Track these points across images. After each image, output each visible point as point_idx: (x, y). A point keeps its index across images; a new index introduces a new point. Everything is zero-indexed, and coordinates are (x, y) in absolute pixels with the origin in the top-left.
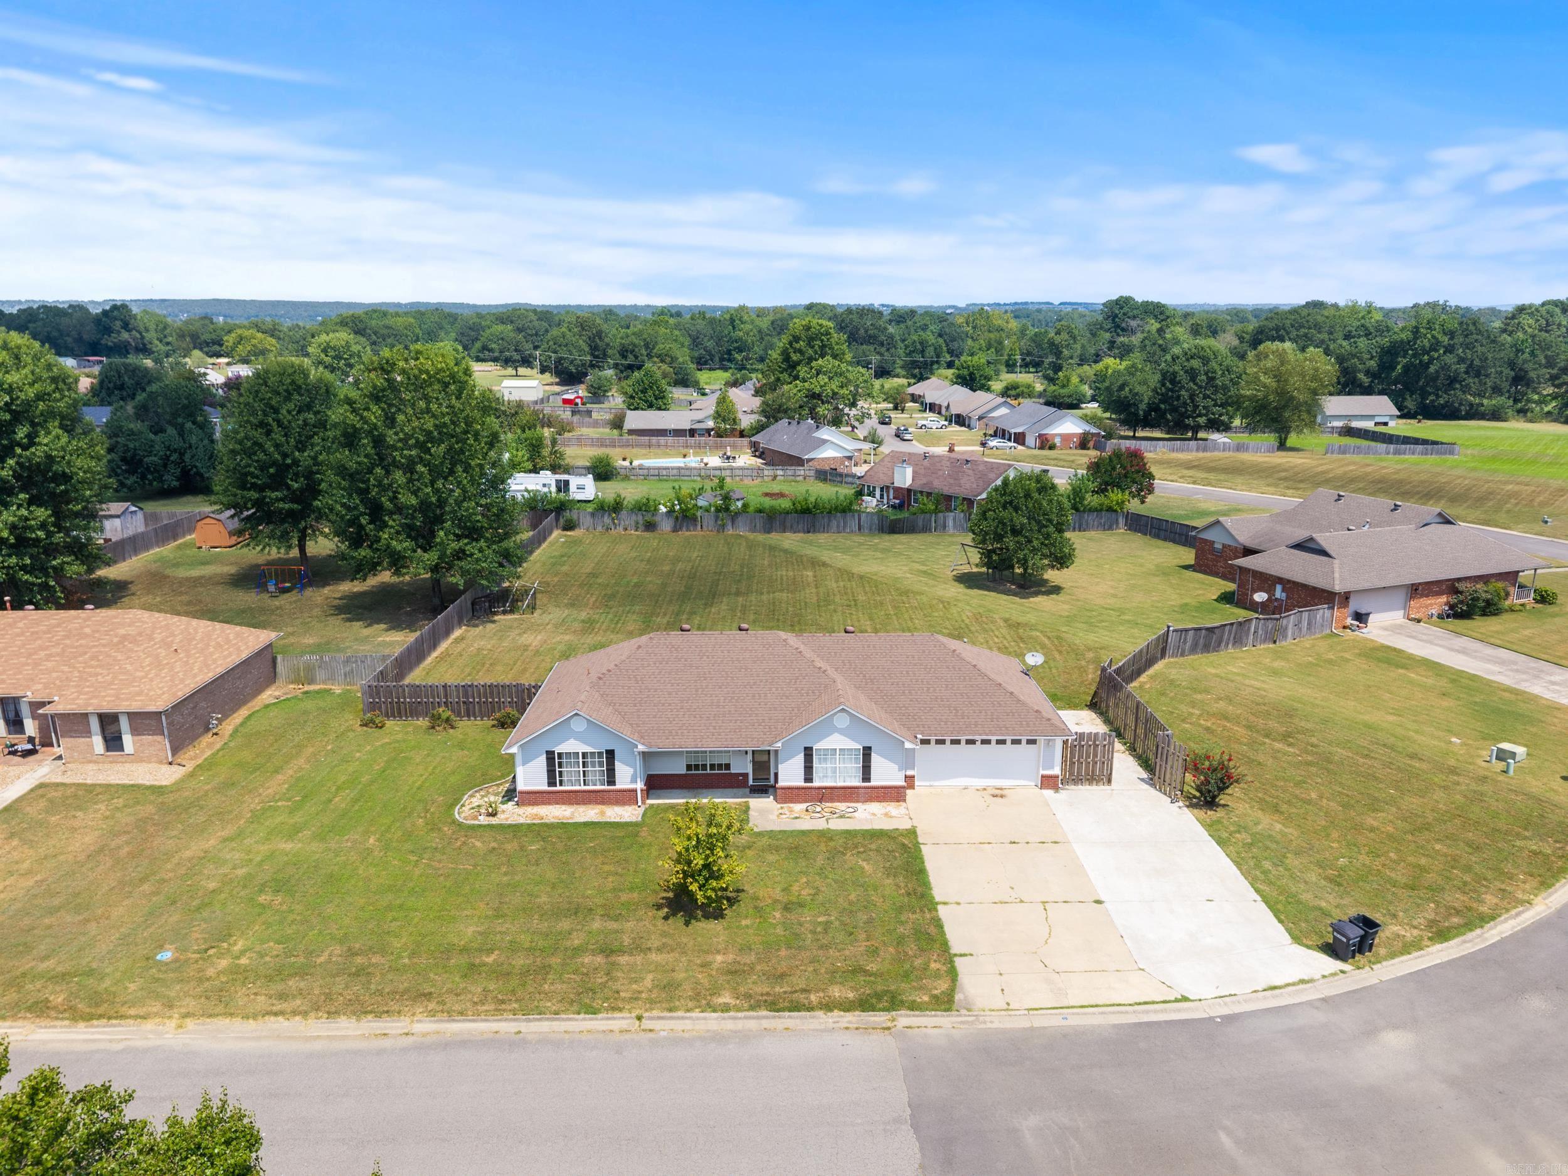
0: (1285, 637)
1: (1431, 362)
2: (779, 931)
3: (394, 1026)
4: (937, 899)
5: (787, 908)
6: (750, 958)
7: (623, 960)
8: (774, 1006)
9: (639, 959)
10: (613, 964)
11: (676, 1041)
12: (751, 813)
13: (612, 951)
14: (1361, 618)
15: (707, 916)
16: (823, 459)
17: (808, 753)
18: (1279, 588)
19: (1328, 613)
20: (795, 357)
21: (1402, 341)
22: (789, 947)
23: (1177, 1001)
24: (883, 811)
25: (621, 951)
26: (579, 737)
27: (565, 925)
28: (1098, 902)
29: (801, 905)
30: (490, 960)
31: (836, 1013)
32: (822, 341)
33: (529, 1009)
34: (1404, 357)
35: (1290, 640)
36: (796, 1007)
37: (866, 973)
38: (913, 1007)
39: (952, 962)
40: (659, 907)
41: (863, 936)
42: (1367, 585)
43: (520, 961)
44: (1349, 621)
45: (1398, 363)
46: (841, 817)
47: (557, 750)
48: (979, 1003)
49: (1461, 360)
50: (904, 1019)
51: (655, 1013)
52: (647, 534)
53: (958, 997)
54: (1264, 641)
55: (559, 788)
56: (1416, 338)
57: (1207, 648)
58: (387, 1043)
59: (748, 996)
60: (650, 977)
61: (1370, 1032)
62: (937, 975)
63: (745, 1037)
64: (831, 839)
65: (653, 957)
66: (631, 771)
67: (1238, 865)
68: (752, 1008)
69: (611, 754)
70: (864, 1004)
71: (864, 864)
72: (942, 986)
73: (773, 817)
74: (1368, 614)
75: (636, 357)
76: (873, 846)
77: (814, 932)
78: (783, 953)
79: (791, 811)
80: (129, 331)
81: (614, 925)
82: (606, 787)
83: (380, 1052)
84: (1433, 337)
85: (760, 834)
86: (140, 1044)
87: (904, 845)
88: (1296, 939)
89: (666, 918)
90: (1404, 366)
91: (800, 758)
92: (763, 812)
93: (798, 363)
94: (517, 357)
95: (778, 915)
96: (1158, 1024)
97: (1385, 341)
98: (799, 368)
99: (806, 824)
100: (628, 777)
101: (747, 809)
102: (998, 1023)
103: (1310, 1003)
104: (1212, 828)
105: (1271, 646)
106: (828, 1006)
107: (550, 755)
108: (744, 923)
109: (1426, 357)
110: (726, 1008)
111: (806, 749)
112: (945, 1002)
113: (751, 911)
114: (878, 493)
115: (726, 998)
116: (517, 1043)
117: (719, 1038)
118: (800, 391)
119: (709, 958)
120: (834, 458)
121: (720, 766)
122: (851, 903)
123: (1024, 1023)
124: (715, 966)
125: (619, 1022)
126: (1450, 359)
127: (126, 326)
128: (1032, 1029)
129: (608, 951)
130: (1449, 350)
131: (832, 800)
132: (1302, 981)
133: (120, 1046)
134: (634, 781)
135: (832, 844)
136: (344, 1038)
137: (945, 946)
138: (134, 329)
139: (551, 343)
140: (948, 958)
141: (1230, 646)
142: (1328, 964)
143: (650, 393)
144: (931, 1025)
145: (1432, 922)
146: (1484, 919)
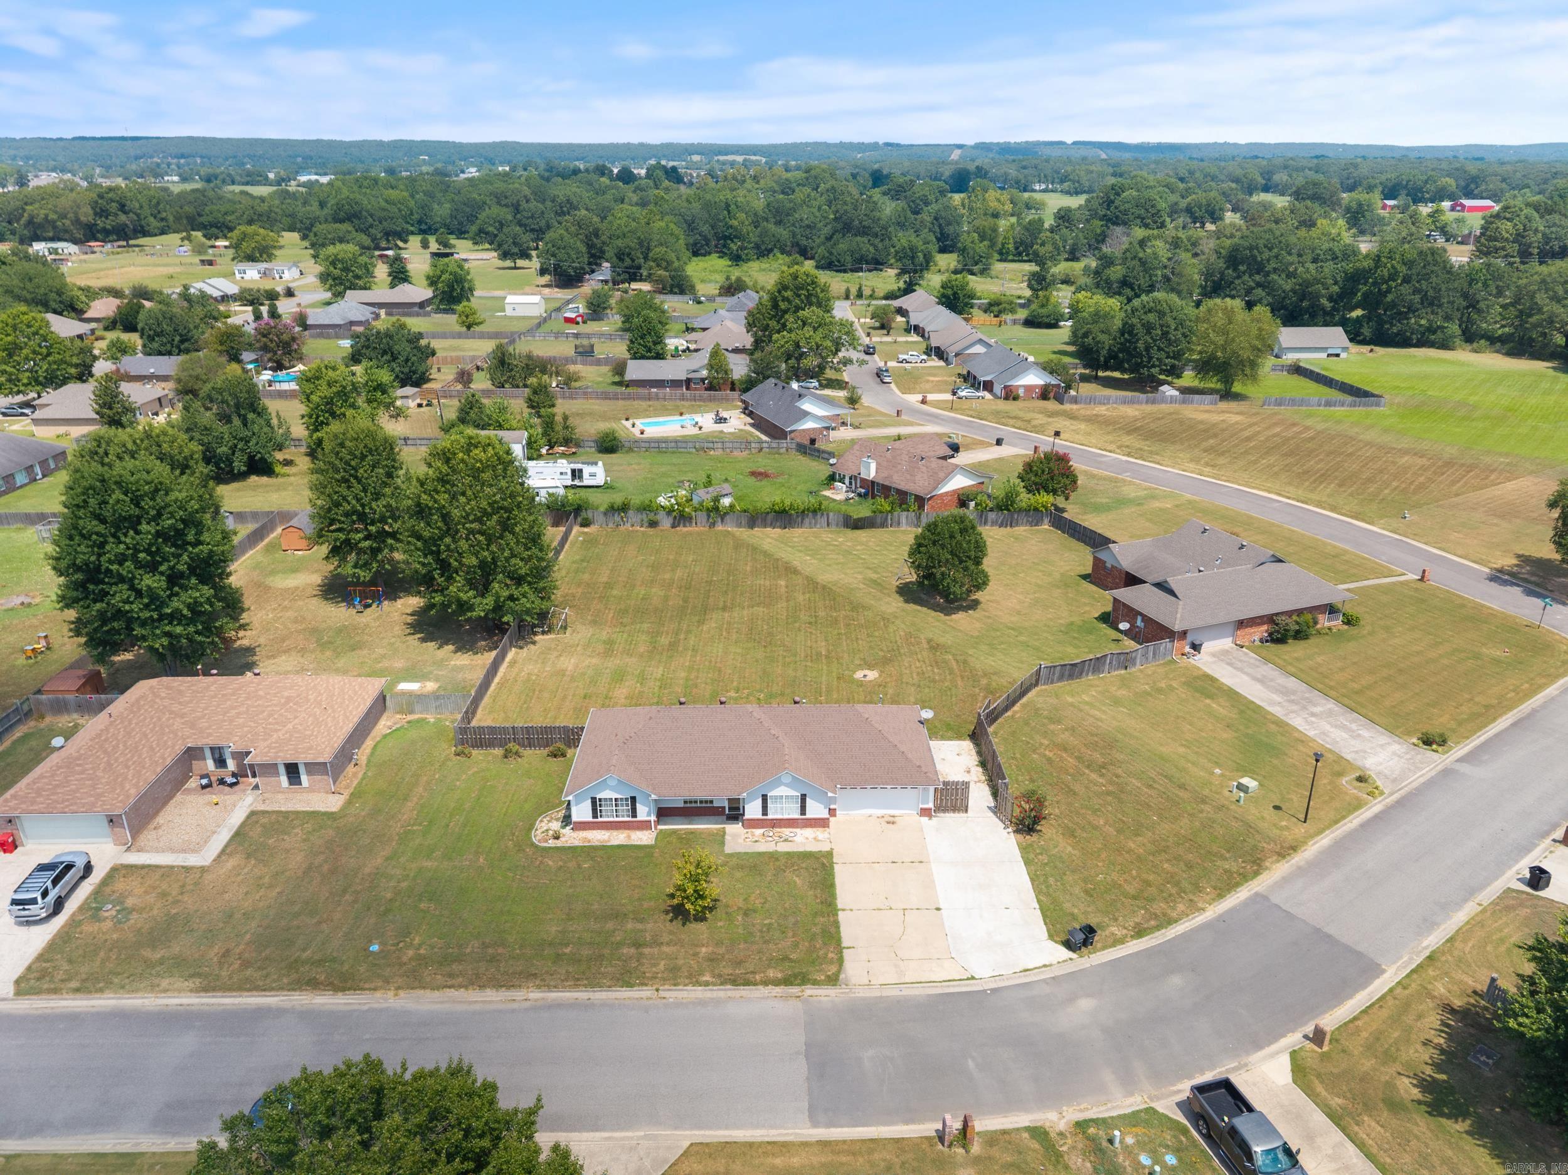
0: (1134, 664)
1: (1389, 291)
2: (741, 931)
3: (519, 994)
4: (839, 906)
5: (746, 914)
6: (722, 950)
7: (646, 951)
8: (735, 982)
9: (656, 950)
10: (641, 954)
11: (679, 1005)
12: (727, 837)
13: (640, 945)
14: (1196, 647)
15: (696, 919)
16: (804, 430)
17: (765, 798)
18: (1139, 618)
19: (1169, 645)
20: (783, 305)
21: (1364, 270)
22: (746, 942)
23: (968, 979)
24: (813, 836)
25: (645, 945)
26: (612, 789)
27: (610, 925)
28: (938, 909)
29: (755, 911)
30: (567, 950)
31: (770, 987)
33: (593, 983)
34: (1365, 284)
35: (1138, 667)
36: (747, 983)
37: (791, 960)
38: (815, 983)
39: (841, 953)
40: (667, 912)
41: (790, 934)
42: (1200, 624)
43: (586, 952)
44: (1187, 649)
45: (1359, 290)
46: (786, 840)
47: (598, 797)
48: (854, 980)
49: (1416, 291)
50: (809, 991)
51: (666, 987)
52: (651, 531)
53: (842, 976)
54: (1118, 669)
55: (600, 819)
56: (1377, 267)
57: (1071, 677)
58: (515, 1006)
59: (720, 976)
60: (663, 963)
61: (1072, 999)
62: (831, 962)
63: (717, 1002)
64: (777, 859)
65: (665, 949)
66: (647, 809)
67: (1032, 880)
68: (722, 984)
69: (633, 799)
70: (787, 982)
71: (797, 879)
72: (833, 969)
73: (741, 841)
74: (1201, 645)
75: (633, 261)
76: (804, 865)
77: (761, 931)
78: (741, 946)
79: (753, 835)
80: (125, 213)
81: (639, 926)
82: (630, 819)
83: (513, 1011)
84: (1393, 267)
85: (731, 855)
86: (376, 1006)
87: (823, 864)
88: (1051, 937)
89: (671, 921)
90: (1363, 294)
91: (760, 801)
92: (735, 836)
93: (785, 312)
94: (515, 250)
95: (740, 918)
96: (953, 994)
97: (1349, 267)
98: (787, 316)
99: (762, 847)
100: (644, 812)
101: (724, 831)
102: (862, 993)
103: (1044, 981)
104: (1024, 850)
105: (1123, 672)
106: (765, 983)
107: (594, 800)
108: (719, 924)
109: (1384, 286)
110: (707, 984)
111: (763, 795)
112: (833, 980)
113: (724, 916)
114: (847, 481)
115: (707, 978)
117: (702, 1003)
118: (787, 342)
119: (698, 950)
120: (814, 429)
121: (706, 802)
122: (785, 909)
123: (878, 994)
124: (701, 955)
125: (644, 993)
126: (1406, 289)
127: (122, 207)
128: (881, 997)
129: (637, 945)
130: (1407, 280)
131: (780, 827)
132: (1045, 966)
133: (366, 1007)
134: (649, 814)
135: (777, 863)
136: (490, 1002)
137: (839, 941)
138: (131, 211)
140: (839, 949)
142: (1064, 953)
143: (649, 338)
144: (823, 995)
145: (1138, 924)
146: (1170, 922)
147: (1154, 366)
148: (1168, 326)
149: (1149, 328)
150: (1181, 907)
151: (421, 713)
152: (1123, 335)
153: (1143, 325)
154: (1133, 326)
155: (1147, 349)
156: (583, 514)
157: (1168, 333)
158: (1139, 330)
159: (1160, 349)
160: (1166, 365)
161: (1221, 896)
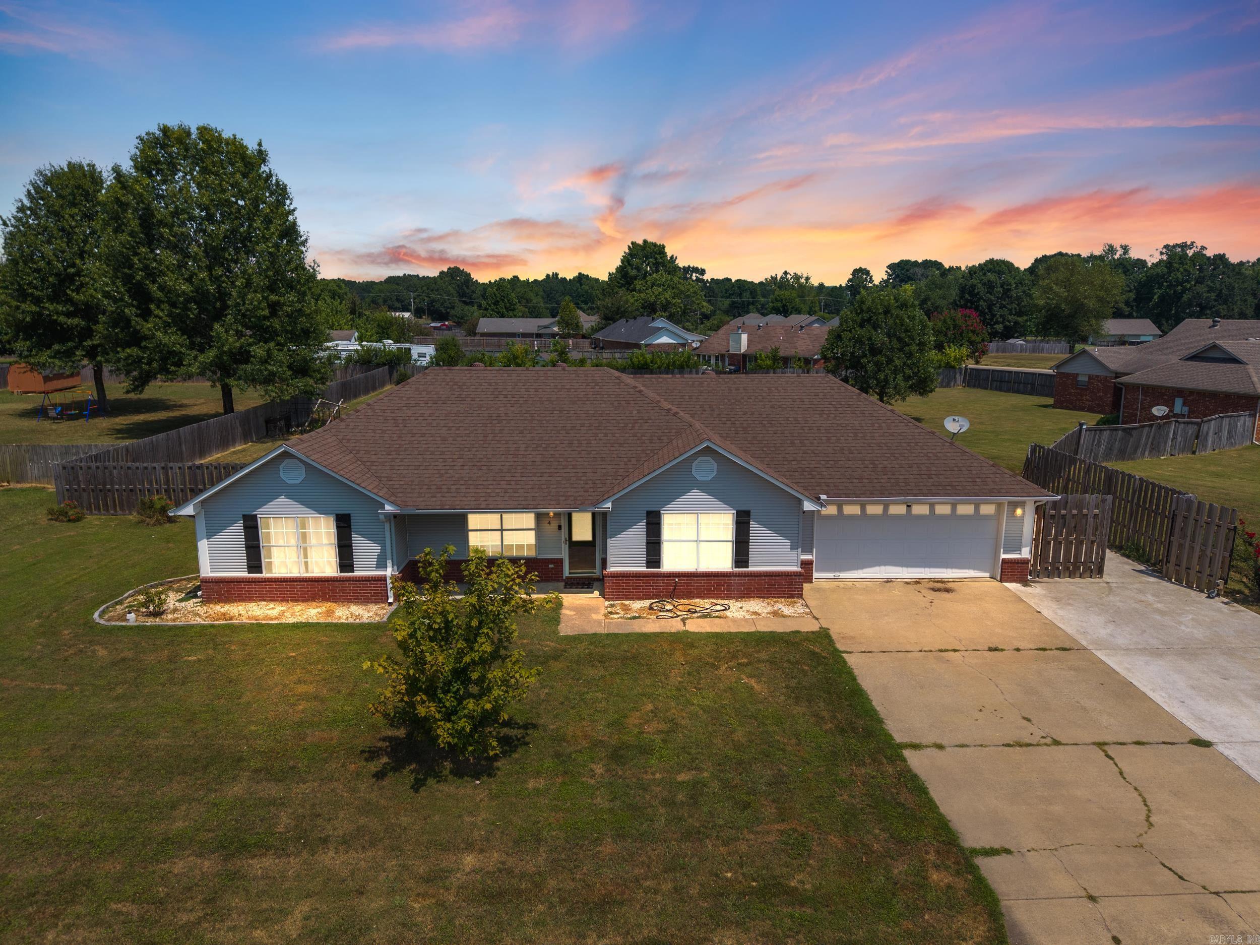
0: (1205, 447)
1: (1183, 292)
2: (601, 801)
4: (898, 738)
5: (617, 755)
6: (539, 860)
7: (259, 865)
9: (294, 864)
10: (234, 876)
12: (564, 612)
13: (244, 847)
15: (459, 772)
16: (659, 345)
17: (653, 520)
18: (1179, 402)
19: (1249, 421)
20: (633, 273)
21: (1158, 274)
22: (620, 836)
24: (770, 609)
25: (263, 848)
26: (293, 493)
28: (1201, 743)
29: (645, 750)
32: (656, 259)
34: (1160, 288)
35: (1209, 452)
40: (372, 754)
41: (769, 811)
45: (1155, 294)
46: (704, 617)
47: (261, 513)
49: (1211, 290)
54: (1182, 450)
55: (265, 575)
56: (1169, 273)
57: (1122, 455)
60: (305, 907)
62: (951, 903)
64: (692, 646)
65: (329, 859)
66: (376, 549)
69: (347, 521)
71: (753, 682)
72: (973, 931)
73: (600, 617)
76: (763, 656)
77: (670, 803)
78: (607, 848)
79: (626, 609)
81: (272, 790)
82: (339, 574)
84: (1185, 270)
85: (578, 639)
87: (813, 653)
89: (379, 775)
90: (1159, 297)
91: (641, 529)
92: (580, 611)
93: (635, 278)
94: (399, 305)
95: (599, 769)
97: (1141, 277)
98: (636, 282)
99: (651, 626)
100: (372, 557)
101: (559, 605)
105: (1191, 455)
107: (249, 522)
108: (531, 784)
109: (1179, 288)
111: (649, 513)
113: (548, 763)
114: (713, 361)
118: (637, 300)
119: (447, 861)
120: (669, 345)
122: (737, 747)
126: (1202, 289)
130: (1199, 281)
131: (690, 596)
134: (381, 565)
135: (694, 652)
137: (944, 831)
139: (425, 288)
140: (961, 860)
141: (1147, 453)
143: (502, 305)
147: (997, 323)
148: (1010, 284)
149: (990, 286)
151: (38, 480)
152: (962, 297)
153: (984, 284)
154: (973, 286)
155: (990, 307)
156: (401, 369)
157: (1009, 290)
158: (981, 289)
159: (1002, 307)
160: (1009, 321)
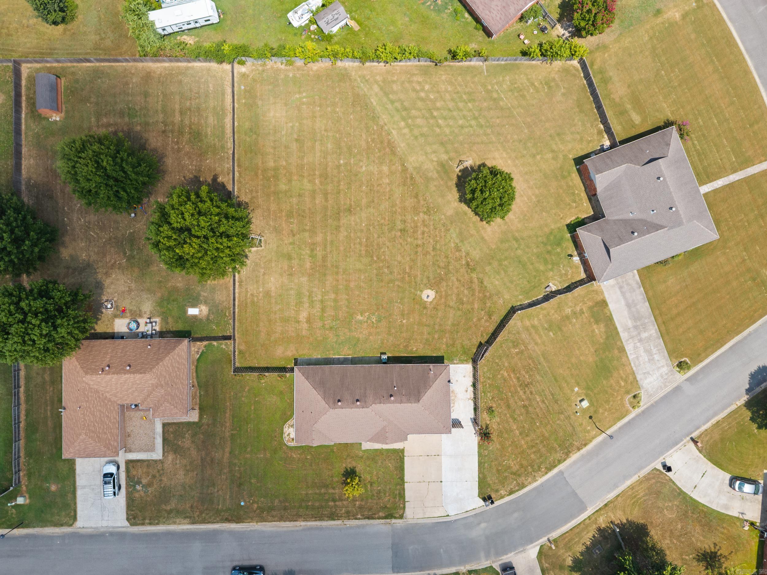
3: (298, 523)
8: (369, 518)
10: (336, 505)
11: (351, 527)
22: (372, 499)
23: (447, 515)
25: (336, 501)
27: (323, 491)
28: (441, 482)
29: (375, 483)
30: (310, 504)
31: (380, 520)
36: (373, 518)
37: (387, 508)
38: (395, 518)
39: (405, 505)
43: (317, 504)
48: (409, 517)
50: (394, 521)
51: (346, 520)
53: (405, 515)
58: (297, 528)
59: (363, 515)
62: (401, 509)
63: (363, 526)
64: (383, 453)
67: (479, 465)
68: (364, 519)
70: (386, 518)
72: (401, 512)
76: (393, 457)
77: (377, 493)
83: (297, 531)
85: (365, 450)
86: (252, 529)
88: (479, 496)
96: (441, 522)
102: (411, 522)
103: (472, 516)
104: (480, 446)
110: (359, 519)
112: (401, 517)
115: (359, 516)
116: (321, 528)
117: (358, 527)
123: (416, 522)
124: (357, 505)
125: (339, 522)
128: (416, 524)
129: (334, 500)
132: (474, 509)
133: (249, 529)
135: (383, 456)
136: (289, 527)
137: (404, 498)
140: (404, 502)
142: (482, 503)
144: (397, 523)
145: (511, 489)
146: (523, 486)
150: (530, 480)
161: (546, 473)
